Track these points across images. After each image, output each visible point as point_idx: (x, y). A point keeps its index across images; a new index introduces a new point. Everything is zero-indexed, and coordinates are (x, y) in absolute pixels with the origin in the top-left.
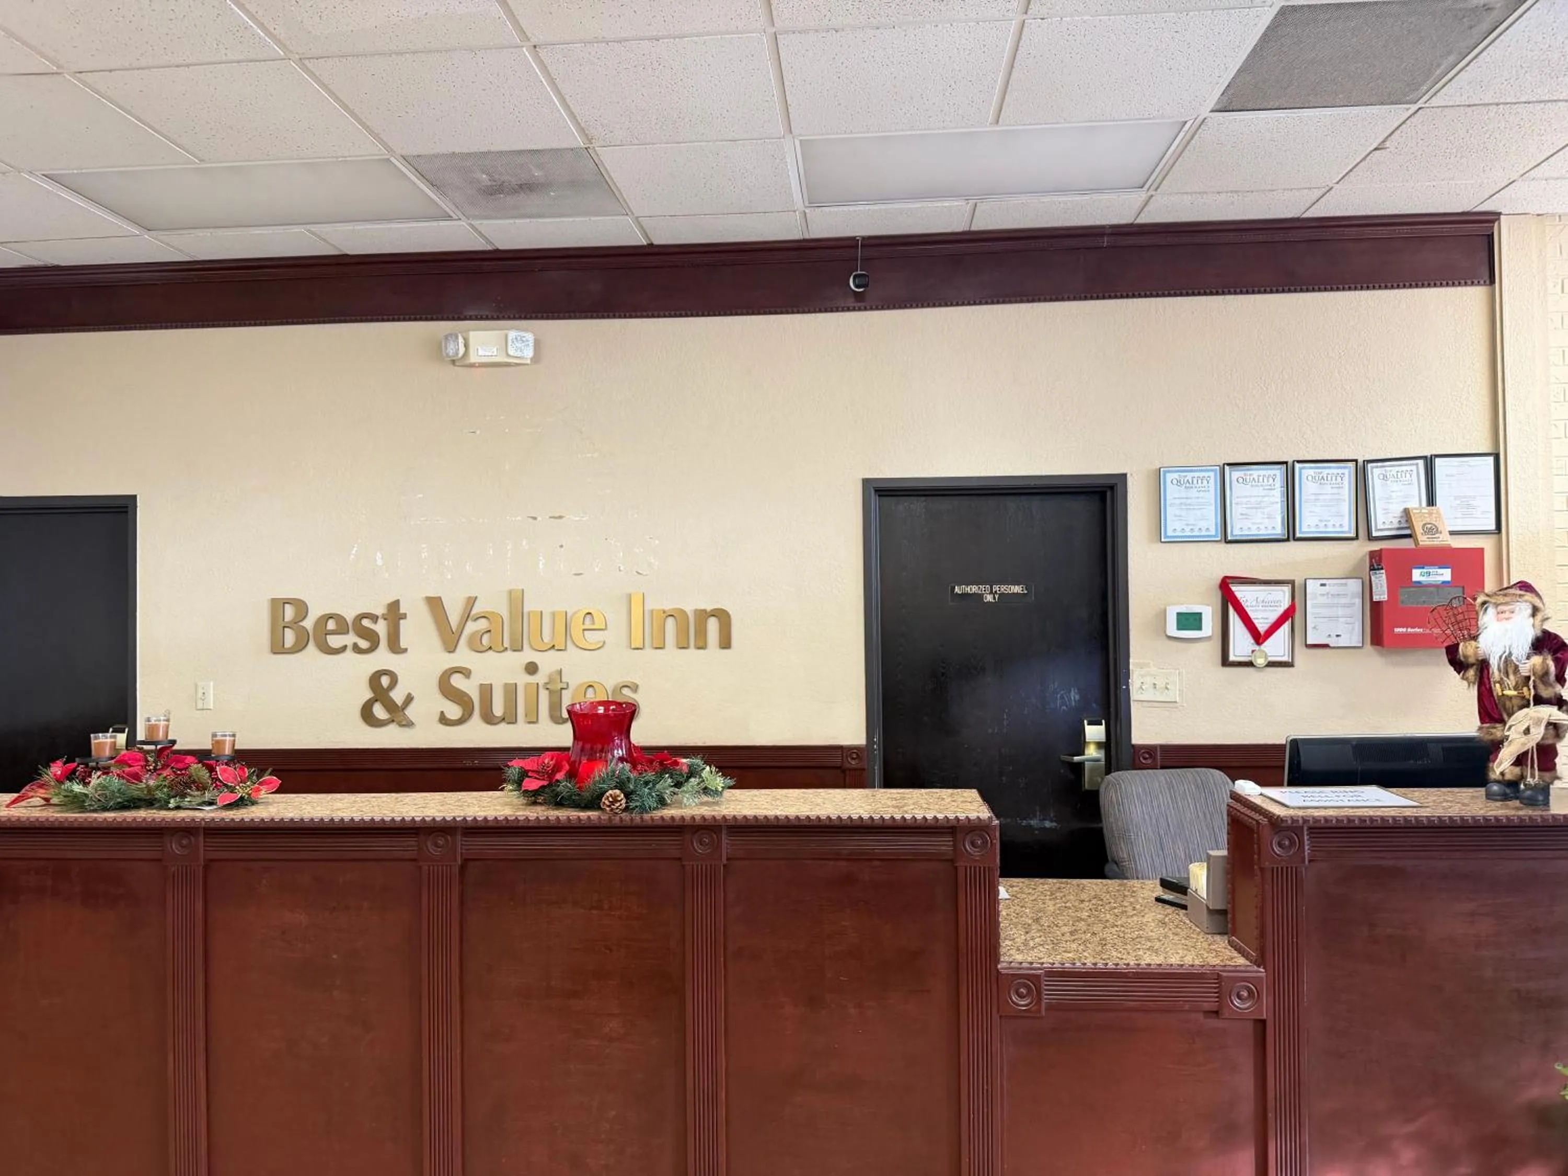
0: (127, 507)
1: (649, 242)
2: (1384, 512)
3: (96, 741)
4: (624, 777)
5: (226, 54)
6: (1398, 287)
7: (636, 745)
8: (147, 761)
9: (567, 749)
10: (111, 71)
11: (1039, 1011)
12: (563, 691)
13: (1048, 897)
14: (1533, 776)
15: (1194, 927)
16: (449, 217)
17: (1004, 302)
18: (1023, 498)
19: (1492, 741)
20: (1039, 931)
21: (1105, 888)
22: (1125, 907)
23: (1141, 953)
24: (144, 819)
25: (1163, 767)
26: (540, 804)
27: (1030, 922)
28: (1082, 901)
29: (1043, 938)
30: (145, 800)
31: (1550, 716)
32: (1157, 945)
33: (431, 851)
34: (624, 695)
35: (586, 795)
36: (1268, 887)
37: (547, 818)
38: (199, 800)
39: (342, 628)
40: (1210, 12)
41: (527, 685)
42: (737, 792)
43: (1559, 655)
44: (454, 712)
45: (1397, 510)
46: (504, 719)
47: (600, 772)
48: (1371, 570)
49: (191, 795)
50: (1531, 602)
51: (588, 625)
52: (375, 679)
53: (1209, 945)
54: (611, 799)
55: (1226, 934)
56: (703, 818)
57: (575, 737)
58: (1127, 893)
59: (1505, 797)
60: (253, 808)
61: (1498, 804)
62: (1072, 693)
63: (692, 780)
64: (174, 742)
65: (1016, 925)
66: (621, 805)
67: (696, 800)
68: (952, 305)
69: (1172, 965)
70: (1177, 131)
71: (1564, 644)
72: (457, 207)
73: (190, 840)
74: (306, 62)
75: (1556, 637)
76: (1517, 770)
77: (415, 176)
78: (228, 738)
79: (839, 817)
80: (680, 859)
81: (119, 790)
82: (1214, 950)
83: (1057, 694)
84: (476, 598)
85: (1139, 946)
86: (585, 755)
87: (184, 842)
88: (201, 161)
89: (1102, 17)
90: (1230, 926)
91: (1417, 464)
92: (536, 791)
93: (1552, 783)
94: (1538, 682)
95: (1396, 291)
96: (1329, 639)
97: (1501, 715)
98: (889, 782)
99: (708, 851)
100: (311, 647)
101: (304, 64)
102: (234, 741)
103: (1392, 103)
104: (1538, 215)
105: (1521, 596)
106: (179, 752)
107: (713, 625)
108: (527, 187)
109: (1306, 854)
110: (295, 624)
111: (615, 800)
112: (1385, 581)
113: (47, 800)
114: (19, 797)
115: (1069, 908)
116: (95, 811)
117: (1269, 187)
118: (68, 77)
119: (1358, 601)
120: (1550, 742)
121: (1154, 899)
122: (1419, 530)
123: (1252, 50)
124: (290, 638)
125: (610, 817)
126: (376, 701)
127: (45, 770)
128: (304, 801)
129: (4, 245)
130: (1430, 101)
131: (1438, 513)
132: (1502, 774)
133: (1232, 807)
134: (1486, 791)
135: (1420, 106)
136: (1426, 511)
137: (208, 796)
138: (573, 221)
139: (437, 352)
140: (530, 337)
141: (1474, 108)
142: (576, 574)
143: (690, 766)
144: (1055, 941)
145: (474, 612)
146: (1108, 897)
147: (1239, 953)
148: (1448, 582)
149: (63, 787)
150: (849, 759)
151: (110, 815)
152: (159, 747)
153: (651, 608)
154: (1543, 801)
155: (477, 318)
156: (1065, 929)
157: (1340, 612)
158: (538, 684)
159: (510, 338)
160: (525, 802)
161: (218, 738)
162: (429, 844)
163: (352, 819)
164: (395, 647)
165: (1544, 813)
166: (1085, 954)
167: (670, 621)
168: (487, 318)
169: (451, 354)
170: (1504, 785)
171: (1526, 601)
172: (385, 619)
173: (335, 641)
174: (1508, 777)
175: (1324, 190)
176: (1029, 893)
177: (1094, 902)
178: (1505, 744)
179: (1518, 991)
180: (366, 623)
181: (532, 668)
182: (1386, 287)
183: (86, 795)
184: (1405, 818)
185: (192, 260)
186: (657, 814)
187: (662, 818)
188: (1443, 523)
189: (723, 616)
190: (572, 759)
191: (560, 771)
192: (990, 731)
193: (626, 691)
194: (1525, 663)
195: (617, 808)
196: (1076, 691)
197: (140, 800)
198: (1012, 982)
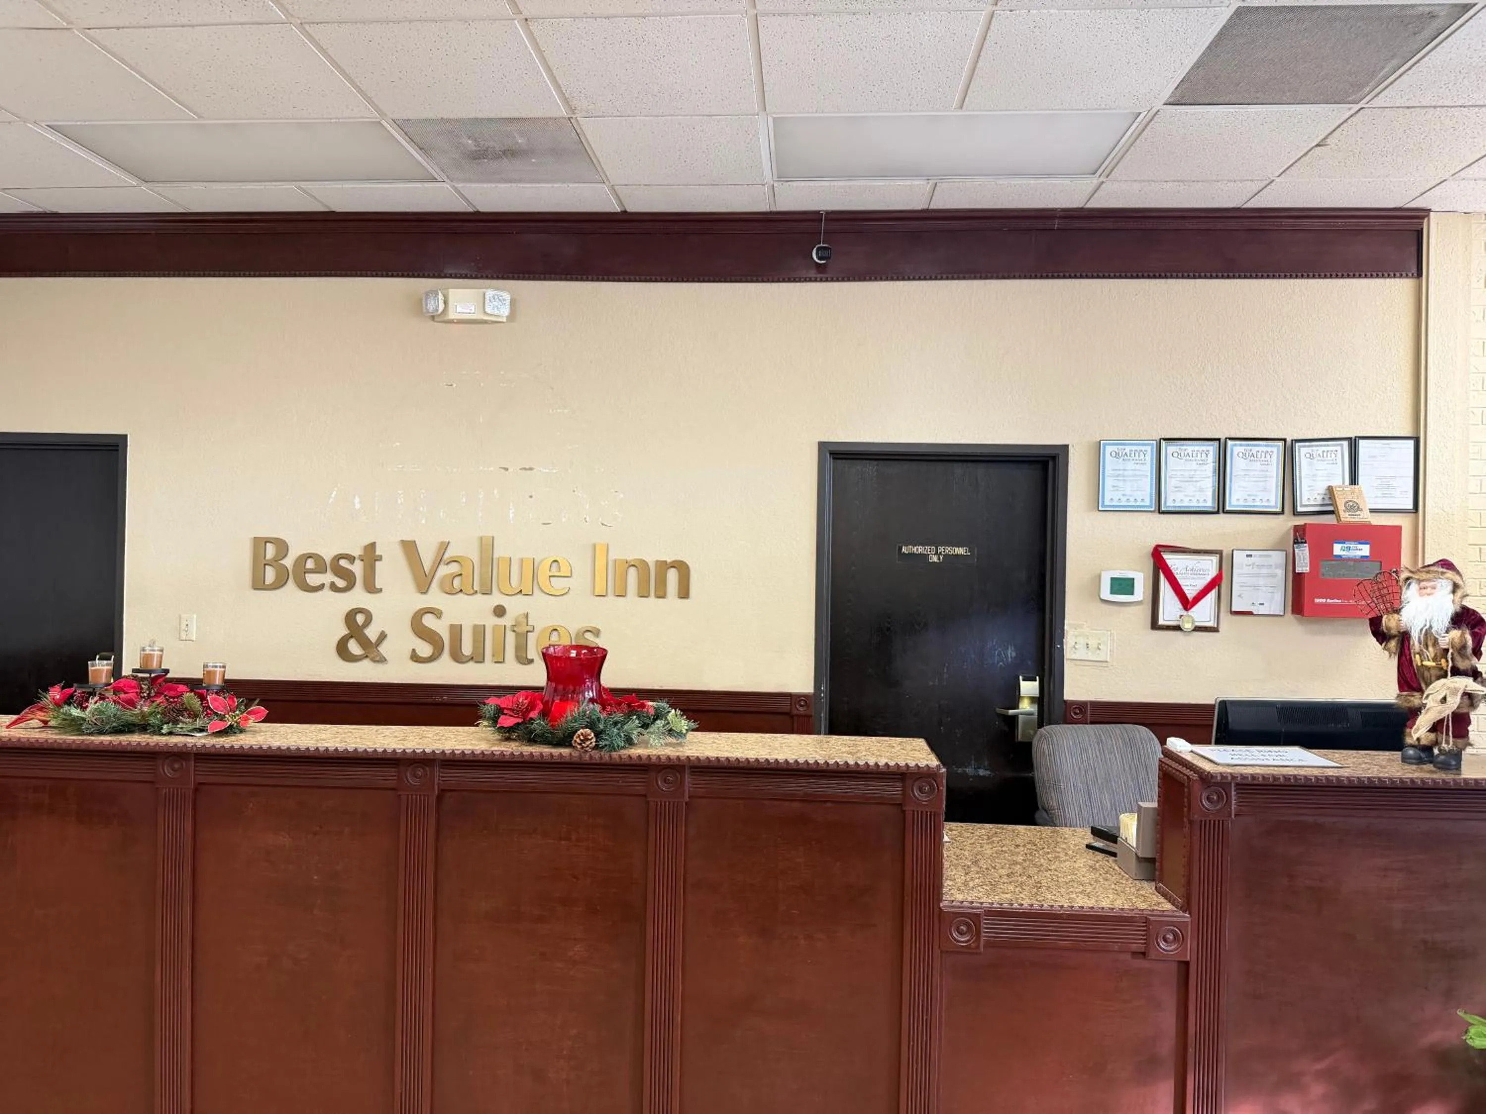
0: (118, 446)
1: (623, 210)
2: (1309, 489)
3: (93, 668)
4: (594, 717)
5: (230, 16)
6: (1331, 277)
7: (606, 686)
8: (142, 688)
9: (542, 688)
10: (118, 28)
11: (978, 947)
12: (529, 633)
13: (985, 841)
14: (1447, 742)
15: (1122, 873)
16: (434, 180)
17: (958, 278)
18: (970, 464)
19: (1410, 709)
20: (977, 873)
21: (1038, 834)
22: (1059, 852)
23: (1074, 896)
24: (139, 743)
25: (1092, 723)
26: (514, 740)
27: (969, 863)
28: (1017, 846)
29: (981, 879)
30: (139, 725)
31: (1466, 686)
32: (1089, 889)
33: (411, 781)
34: (586, 639)
35: (559, 733)
36: (1196, 838)
37: (522, 753)
38: (191, 727)
39: (320, 568)
40: (1171, 10)
41: (495, 628)
42: (699, 734)
43: (1476, 630)
44: (425, 650)
45: (1321, 488)
46: (472, 658)
47: (573, 712)
48: (1295, 543)
49: (184, 723)
50: (1452, 580)
51: (554, 572)
52: (350, 618)
53: (1138, 890)
54: (582, 738)
55: (1154, 880)
56: (669, 758)
57: (549, 678)
58: (1059, 839)
59: (1420, 761)
60: (242, 736)
61: (1414, 767)
62: (1009, 651)
63: (659, 722)
64: (167, 671)
65: (956, 866)
66: (591, 743)
67: (661, 741)
68: (909, 279)
69: (1103, 908)
70: (1130, 121)
71: (1482, 620)
72: (442, 170)
73: (182, 765)
74: (307, 27)
75: (1474, 612)
76: (1432, 736)
77: (405, 139)
78: (218, 669)
79: (796, 761)
80: (645, 796)
81: (115, 715)
82: (1142, 895)
83: (996, 650)
84: (449, 543)
85: (1071, 890)
86: (557, 695)
87: (176, 766)
88: (200, 117)
89: (1067, 12)
90: (1157, 873)
91: (1342, 445)
92: (511, 727)
93: (1464, 749)
94: (1456, 654)
95: (1329, 280)
96: (1252, 607)
97: (1420, 685)
98: (835, 729)
99: (672, 789)
100: (291, 584)
101: (304, 29)
102: (224, 671)
103: (1336, 103)
104: (1466, 213)
105: (1442, 573)
106: (172, 680)
107: (672, 576)
108: (510, 153)
109: (1233, 808)
110: (275, 562)
111: (586, 739)
112: (1308, 554)
113: (45, 722)
114: (19, 719)
115: (1006, 852)
116: (91, 734)
117: (1214, 178)
118: (76, 32)
119: (1280, 573)
120: (1464, 710)
121: (1085, 846)
122: (1341, 508)
123: (1208, 47)
124: (270, 575)
125: (580, 755)
126: (352, 637)
127: (44, 694)
128: (289, 731)
129: (7, 191)
130: (1371, 102)
131: (1360, 490)
132: (1418, 739)
133: (1163, 762)
134: (1402, 754)
135: (1363, 106)
136: (1349, 489)
137: (199, 723)
138: (553, 187)
139: (418, 308)
140: (507, 296)
141: (1413, 110)
142: (544, 524)
143: (656, 709)
144: (993, 883)
145: (446, 556)
146: (1042, 843)
147: (1166, 898)
148: (1367, 557)
149: (61, 711)
150: (797, 706)
151: (106, 739)
152: (153, 675)
153: (614, 558)
154: (1455, 765)
155: (456, 277)
156: (1003, 872)
157: (1261, 582)
158: (505, 626)
159: (487, 297)
160: (499, 737)
161: (210, 669)
162: (408, 775)
163: (336, 749)
164: (371, 588)
165: (1457, 777)
166: (1022, 895)
167: (632, 570)
168: (466, 277)
169: (430, 311)
170: (1419, 749)
171: (1447, 578)
172: (362, 560)
173: (313, 579)
174: (1424, 742)
175: (1267, 182)
176: (968, 837)
177: (1029, 846)
178: (1423, 711)
179: (1425, 942)
180: (343, 563)
181: (500, 611)
182: (1320, 277)
183: (83, 719)
184: (1327, 778)
185: (184, 211)
186: (625, 753)
187: (630, 757)
188: (1364, 501)
189: (682, 568)
190: (545, 699)
191: (535, 710)
192: (931, 683)
193: (588, 636)
194: (1444, 637)
195: (588, 746)
196: (1013, 648)
197: (134, 725)
198: (954, 919)
